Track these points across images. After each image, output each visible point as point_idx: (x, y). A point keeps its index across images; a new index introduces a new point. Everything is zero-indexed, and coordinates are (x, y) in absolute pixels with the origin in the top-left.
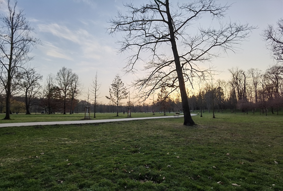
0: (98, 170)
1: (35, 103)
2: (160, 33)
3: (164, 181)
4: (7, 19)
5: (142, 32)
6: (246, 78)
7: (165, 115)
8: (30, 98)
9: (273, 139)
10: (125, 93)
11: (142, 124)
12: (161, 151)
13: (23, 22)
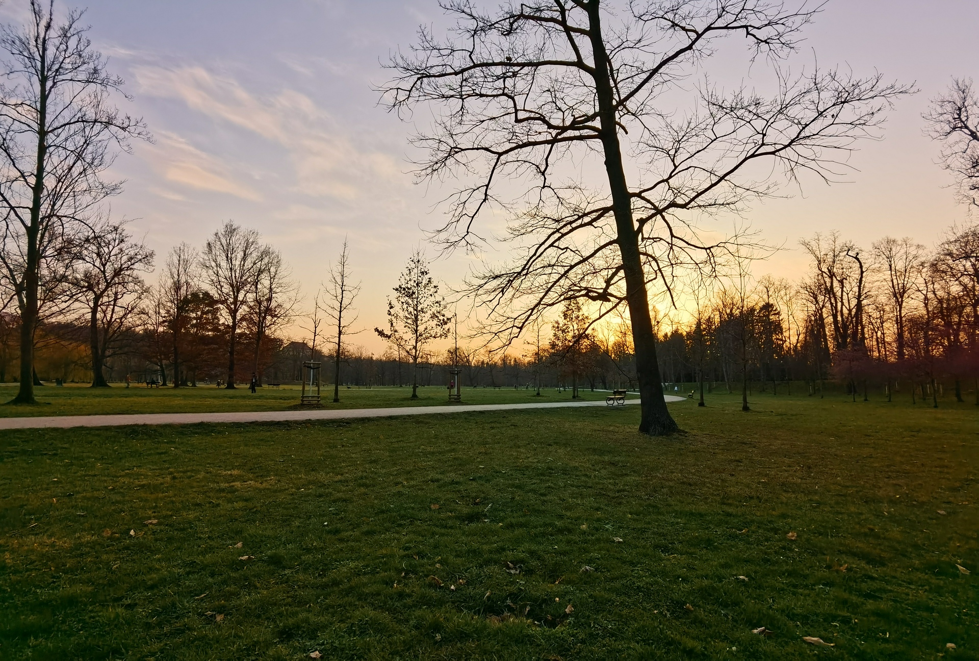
0: (346, 578)
1: (126, 349)
2: (564, 107)
3: (571, 620)
4: (24, 44)
5: (503, 104)
6: (864, 274)
7: (575, 398)
8: (106, 331)
9: (954, 490)
10: (441, 318)
11: (498, 425)
12: (561, 517)
13: (80, 56)
